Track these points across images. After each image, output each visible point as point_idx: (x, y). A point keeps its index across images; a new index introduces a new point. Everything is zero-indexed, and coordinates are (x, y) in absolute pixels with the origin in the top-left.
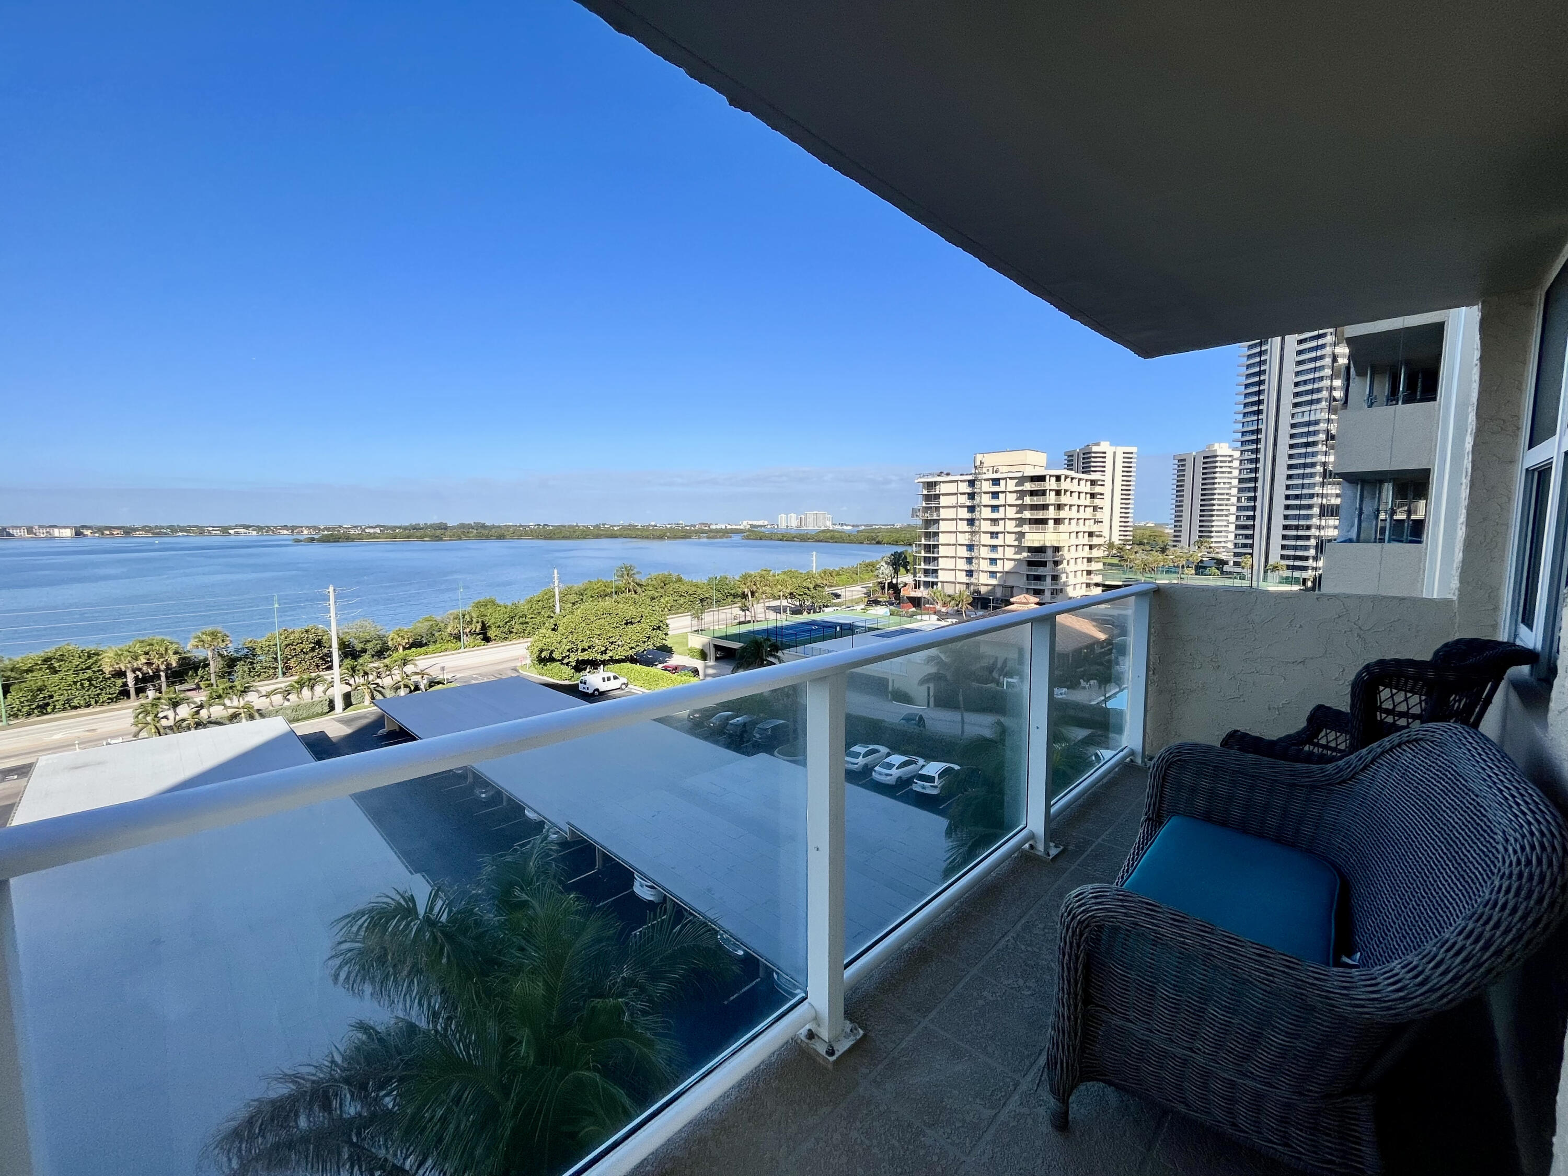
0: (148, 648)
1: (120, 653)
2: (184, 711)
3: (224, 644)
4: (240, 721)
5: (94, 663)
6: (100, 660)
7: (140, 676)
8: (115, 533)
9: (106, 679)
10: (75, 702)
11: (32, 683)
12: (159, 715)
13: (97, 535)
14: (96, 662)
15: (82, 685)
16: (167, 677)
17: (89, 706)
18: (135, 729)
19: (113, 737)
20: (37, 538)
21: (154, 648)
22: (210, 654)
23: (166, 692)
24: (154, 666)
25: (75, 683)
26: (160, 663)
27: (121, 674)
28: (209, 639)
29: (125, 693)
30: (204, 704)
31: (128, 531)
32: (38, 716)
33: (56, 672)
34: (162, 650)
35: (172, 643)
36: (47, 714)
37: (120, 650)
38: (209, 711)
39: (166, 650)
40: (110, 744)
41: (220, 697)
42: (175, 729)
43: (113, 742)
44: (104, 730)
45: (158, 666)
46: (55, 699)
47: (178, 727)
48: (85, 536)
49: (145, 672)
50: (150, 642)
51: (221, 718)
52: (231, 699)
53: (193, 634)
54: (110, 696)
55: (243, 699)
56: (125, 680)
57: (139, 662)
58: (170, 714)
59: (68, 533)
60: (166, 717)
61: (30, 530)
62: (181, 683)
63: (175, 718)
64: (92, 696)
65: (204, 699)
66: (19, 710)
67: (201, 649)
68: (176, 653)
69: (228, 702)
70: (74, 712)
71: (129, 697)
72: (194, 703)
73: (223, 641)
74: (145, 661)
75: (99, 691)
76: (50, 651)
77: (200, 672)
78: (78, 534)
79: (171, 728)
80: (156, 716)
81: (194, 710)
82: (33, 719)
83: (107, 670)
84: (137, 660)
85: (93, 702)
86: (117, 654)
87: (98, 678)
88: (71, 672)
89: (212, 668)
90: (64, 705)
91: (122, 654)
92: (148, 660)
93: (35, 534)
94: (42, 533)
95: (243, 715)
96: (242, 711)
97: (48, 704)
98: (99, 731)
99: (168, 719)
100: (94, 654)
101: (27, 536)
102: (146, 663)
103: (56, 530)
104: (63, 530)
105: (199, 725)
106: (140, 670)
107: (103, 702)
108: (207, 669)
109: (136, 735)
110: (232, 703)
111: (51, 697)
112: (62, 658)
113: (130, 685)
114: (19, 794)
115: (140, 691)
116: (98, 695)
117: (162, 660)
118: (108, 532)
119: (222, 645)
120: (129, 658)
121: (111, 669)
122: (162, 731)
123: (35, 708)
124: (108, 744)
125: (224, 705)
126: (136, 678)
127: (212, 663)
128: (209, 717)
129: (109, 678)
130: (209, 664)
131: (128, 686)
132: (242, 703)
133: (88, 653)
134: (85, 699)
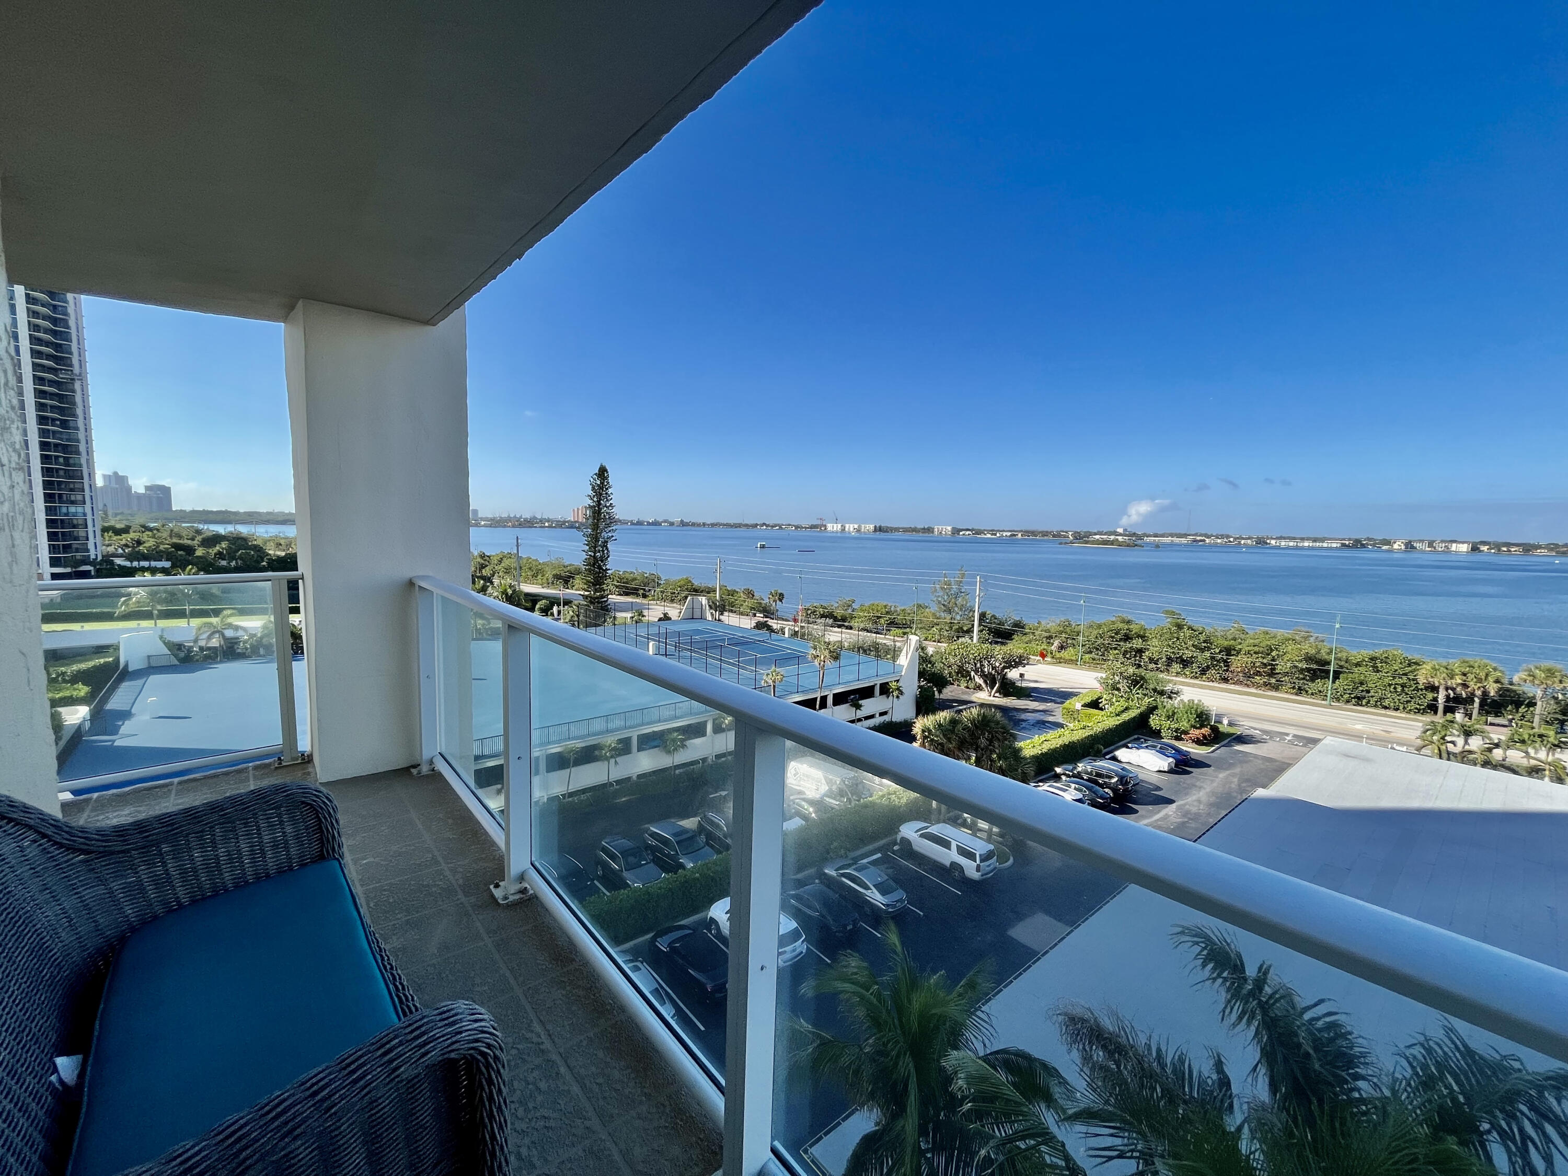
0: (1468, 669)
1: (1437, 667)
2: (1475, 743)
3: (1562, 686)
4: (1542, 779)
5: (1411, 672)
6: (1418, 670)
7: (1452, 695)
8: (1513, 550)
9: (1417, 689)
10: (1386, 703)
11: (1357, 675)
12: (1446, 738)
13: (1493, 551)
14: (1415, 670)
15: (1395, 688)
16: (1482, 705)
17: (1397, 709)
18: (1419, 742)
19: (1399, 744)
20: (1435, 552)
21: (1474, 671)
22: (1539, 693)
23: (1475, 719)
24: (1469, 689)
25: (1390, 685)
26: (1476, 687)
27: (1434, 689)
28: (1543, 675)
29: (1432, 708)
30: (1501, 744)
31: (1528, 548)
32: (1354, 705)
33: (1378, 671)
34: (1482, 675)
35: (1495, 669)
36: (1361, 705)
37: (1438, 665)
38: (1505, 753)
39: (1487, 675)
40: (1394, 749)
41: (1523, 742)
42: (1459, 758)
43: (1397, 748)
44: (1399, 735)
45: (1474, 690)
46: (1370, 695)
47: (1464, 757)
48: (1480, 551)
49: (1458, 693)
50: (1472, 663)
51: (1518, 766)
52: (1537, 751)
53: (1524, 666)
54: (1418, 707)
55: (1553, 755)
56: (1436, 695)
57: (1453, 681)
58: (1460, 741)
59: (1464, 548)
60: (1453, 742)
61: (1431, 544)
62: (1497, 716)
63: (1464, 747)
64: (1401, 701)
65: (1503, 738)
66: (1341, 695)
67: (1528, 684)
68: (1497, 681)
69: (1531, 751)
70: (1383, 711)
71: (1436, 713)
72: (1490, 739)
73: (1561, 682)
74: (1459, 681)
75: (1409, 699)
76: (1378, 652)
77: (1522, 709)
78: (1475, 549)
79: (1455, 755)
80: (1443, 738)
81: (1487, 746)
82: (1350, 706)
83: (1422, 680)
84: (1452, 678)
85: (1401, 708)
86: (1434, 669)
87: (1411, 686)
88: (1389, 674)
89: (1538, 709)
90: (1376, 702)
91: (1439, 670)
92: (1465, 681)
93: (1435, 548)
94: (1440, 547)
95: (1547, 772)
96: (1547, 767)
97: (1364, 698)
98: (1392, 734)
99: (1455, 745)
100: (1413, 663)
101: (1427, 549)
102: (1462, 684)
103: (1454, 545)
104: (1461, 545)
105: (1487, 764)
106: (1453, 689)
107: (1410, 710)
108: (1531, 709)
109: (1419, 749)
110: (1536, 753)
111: (1368, 692)
112: (1385, 661)
113: (1440, 702)
114: (1297, 759)
115: (1448, 710)
116: (1408, 702)
117: (1479, 685)
118: (1505, 549)
119: (1558, 687)
120: (1445, 675)
121: (1425, 681)
122: (1444, 755)
123: (1354, 698)
124: (1392, 748)
125: (1527, 753)
126: (1448, 697)
127: (1539, 703)
128: (1504, 760)
129: (1422, 690)
130: (1535, 704)
131: (1437, 701)
132: (1550, 759)
133: (1409, 660)
134: (1395, 702)
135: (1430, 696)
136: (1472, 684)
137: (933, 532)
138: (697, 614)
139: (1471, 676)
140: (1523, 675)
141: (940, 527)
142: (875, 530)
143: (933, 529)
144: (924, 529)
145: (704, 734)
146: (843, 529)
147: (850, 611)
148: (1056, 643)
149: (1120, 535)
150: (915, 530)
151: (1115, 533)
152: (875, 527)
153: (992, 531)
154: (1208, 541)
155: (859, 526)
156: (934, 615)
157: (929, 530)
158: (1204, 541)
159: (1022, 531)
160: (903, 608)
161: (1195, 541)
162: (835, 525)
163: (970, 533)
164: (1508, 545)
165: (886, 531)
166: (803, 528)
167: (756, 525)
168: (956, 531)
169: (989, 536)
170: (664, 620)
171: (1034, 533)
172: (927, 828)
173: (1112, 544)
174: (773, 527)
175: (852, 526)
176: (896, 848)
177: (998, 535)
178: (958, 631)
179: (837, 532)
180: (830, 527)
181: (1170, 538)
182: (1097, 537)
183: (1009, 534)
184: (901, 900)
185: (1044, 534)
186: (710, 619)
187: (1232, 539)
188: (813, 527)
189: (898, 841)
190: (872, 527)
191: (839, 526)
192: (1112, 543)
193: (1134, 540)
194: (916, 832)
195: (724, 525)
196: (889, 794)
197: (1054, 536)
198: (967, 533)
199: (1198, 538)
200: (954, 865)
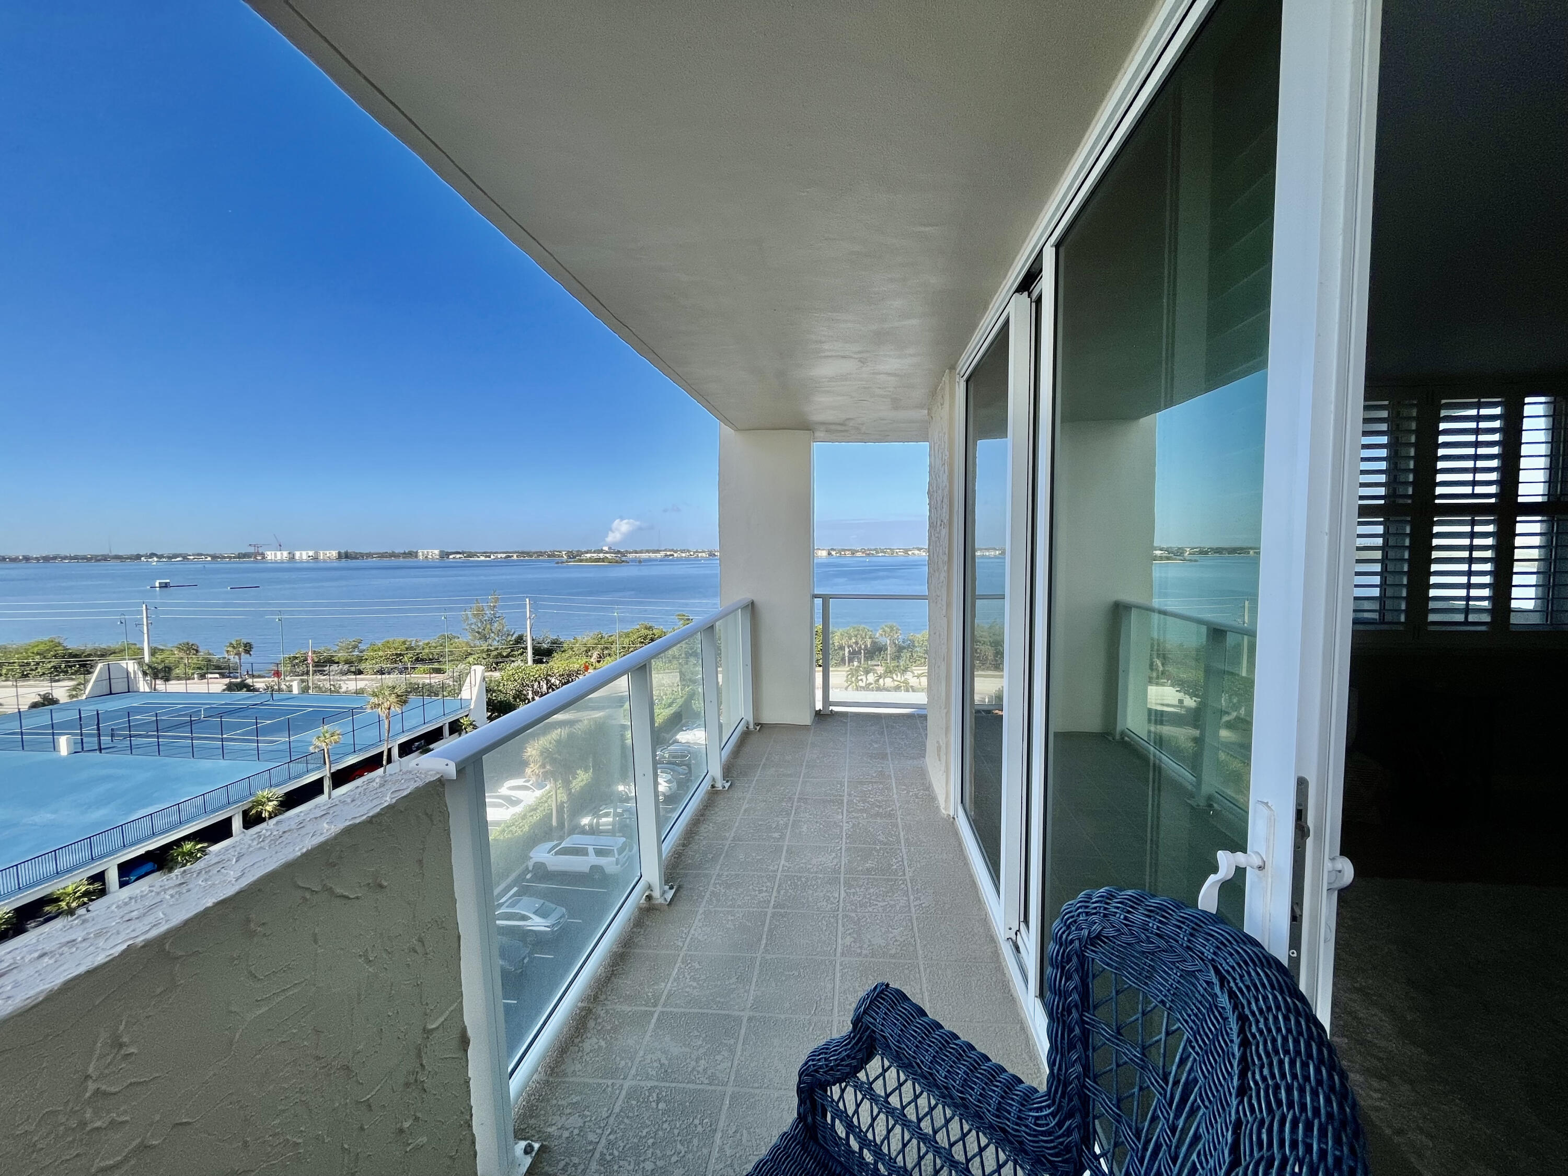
135: (841, 653)
136: (860, 642)
137: (416, 557)
138: (118, 686)
139: (859, 636)
140: (880, 631)
141: (425, 551)
142: (340, 556)
143: (417, 552)
144: (405, 553)
145: (229, 834)
146: (292, 557)
147: (356, 653)
148: (595, 656)
149: (607, 553)
150: (393, 555)
151: (601, 551)
152: (339, 553)
153: (485, 553)
154: (675, 555)
155: (316, 553)
156: (468, 644)
157: (412, 554)
158: (673, 555)
159: (516, 552)
160: (426, 642)
161: (666, 555)
162: (279, 553)
163: (461, 556)
164: (844, 550)
165: (356, 558)
166: (225, 558)
167: (138, 557)
168: (445, 555)
169: (482, 558)
170: (44, 705)
171: (529, 554)
172: (560, 844)
173: (604, 562)
174: (170, 558)
175: (304, 553)
176: (529, 876)
177: (492, 557)
178: (496, 657)
179: (282, 562)
180: (270, 555)
181: (647, 554)
182: (588, 555)
183: (503, 556)
184: (563, 916)
185: (540, 554)
186: (147, 690)
187: (692, 553)
188: (241, 556)
189: (531, 868)
190: (334, 554)
191: (285, 554)
192: (603, 560)
193: (620, 558)
194: (549, 852)
195: (71, 558)
196: (508, 827)
197: (549, 556)
198: (458, 556)
199: (668, 553)
200: (594, 868)
